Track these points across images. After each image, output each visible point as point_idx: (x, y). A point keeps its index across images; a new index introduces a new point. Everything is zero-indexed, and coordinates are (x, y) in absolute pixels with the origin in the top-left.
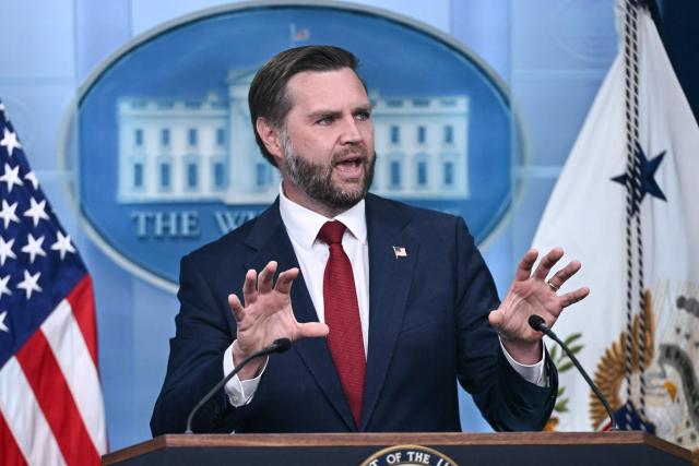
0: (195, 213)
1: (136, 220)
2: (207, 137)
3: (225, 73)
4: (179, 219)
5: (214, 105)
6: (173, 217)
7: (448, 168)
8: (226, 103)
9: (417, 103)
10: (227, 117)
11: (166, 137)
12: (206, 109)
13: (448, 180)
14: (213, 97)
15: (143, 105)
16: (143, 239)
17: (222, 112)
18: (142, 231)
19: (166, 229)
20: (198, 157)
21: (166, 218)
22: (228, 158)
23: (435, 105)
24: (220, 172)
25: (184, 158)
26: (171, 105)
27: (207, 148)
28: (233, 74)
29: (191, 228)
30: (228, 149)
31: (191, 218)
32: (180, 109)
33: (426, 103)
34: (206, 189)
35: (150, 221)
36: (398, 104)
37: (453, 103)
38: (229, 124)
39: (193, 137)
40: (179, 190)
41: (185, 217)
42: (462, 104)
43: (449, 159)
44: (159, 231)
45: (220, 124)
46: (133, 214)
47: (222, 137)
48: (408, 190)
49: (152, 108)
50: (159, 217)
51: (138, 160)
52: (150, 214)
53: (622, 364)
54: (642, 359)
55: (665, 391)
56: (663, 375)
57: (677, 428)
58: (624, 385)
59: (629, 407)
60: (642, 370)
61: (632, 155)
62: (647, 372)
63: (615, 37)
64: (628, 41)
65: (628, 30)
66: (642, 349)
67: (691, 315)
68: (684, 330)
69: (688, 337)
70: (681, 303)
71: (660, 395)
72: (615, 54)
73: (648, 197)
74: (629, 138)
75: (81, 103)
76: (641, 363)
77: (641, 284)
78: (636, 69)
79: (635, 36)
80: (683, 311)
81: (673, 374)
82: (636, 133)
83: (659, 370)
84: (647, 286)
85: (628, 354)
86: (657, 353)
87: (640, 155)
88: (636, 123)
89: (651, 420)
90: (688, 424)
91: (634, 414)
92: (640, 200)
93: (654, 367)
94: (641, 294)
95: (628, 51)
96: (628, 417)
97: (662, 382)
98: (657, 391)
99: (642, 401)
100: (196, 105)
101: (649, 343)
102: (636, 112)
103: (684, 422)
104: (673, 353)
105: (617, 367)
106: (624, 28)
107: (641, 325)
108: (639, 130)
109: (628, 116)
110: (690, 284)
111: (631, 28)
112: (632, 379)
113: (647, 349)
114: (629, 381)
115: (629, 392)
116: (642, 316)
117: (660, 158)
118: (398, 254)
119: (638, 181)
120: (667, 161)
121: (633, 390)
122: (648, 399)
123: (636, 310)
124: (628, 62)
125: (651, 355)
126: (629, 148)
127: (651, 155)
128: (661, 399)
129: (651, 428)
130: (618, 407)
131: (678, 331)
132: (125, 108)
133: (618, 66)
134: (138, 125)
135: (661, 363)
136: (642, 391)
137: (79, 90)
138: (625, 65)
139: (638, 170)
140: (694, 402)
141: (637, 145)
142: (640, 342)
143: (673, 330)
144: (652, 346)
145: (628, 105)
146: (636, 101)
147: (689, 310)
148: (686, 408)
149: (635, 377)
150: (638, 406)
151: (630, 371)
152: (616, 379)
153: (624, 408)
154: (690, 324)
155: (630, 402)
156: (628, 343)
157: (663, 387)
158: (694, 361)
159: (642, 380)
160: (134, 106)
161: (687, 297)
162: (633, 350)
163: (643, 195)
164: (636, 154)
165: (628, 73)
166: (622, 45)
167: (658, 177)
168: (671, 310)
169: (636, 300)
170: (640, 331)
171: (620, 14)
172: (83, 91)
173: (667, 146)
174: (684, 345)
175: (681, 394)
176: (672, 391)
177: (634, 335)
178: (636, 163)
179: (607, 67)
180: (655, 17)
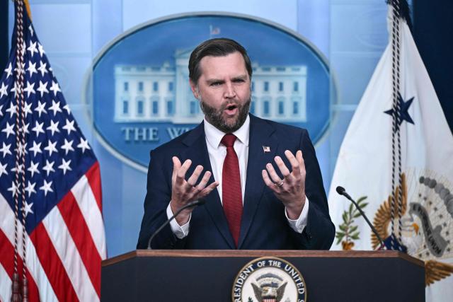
0: (156, 129)
1: (124, 131)
2: (163, 87)
3: (174, 52)
4: (148, 131)
5: (168, 69)
6: (144, 130)
7: (296, 104)
8: (174, 69)
9: (279, 69)
10: (175, 76)
11: (141, 86)
12: (163, 72)
13: (296, 111)
14: (167, 65)
15: (128, 69)
16: (127, 142)
17: (172, 73)
18: (127, 138)
19: (140, 137)
20: (159, 98)
21: (140, 131)
22: (175, 98)
23: (289, 71)
24: (170, 106)
25: (151, 98)
26: (144, 69)
27: (164, 92)
28: (178, 53)
29: (154, 136)
30: (175, 94)
31: (154, 131)
32: (148, 71)
33: (284, 70)
34: (163, 115)
35: (132, 133)
36: (268, 69)
37: (298, 70)
38: (175, 80)
39: (156, 87)
40: (148, 116)
41: (151, 130)
42: (303, 70)
43: (296, 100)
44: (137, 138)
45: (171, 80)
46: (123, 129)
47: (171, 87)
48: (274, 116)
49: (134, 71)
50: (137, 130)
51: (125, 99)
52: (132, 129)
53: (389, 213)
54: (400, 211)
55: (412, 228)
56: (412, 220)
57: (419, 249)
58: (390, 225)
59: (392, 237)
60: (400, 217)
61: (396, 99)
62: (402, 218)
63: (388, 35)
64: (394, 36)
65: (394, 30)
66: (400, 205)
67: (427, 187)
68: (423, 195)
69: (425, 199)
70: (422, 180)
71: (410, 231)
72: (387, 44)
73: (404, 122)
74: (394, 89)
75: (94, 68)
76: (399, 213)
77: (400, 170)
78: (398, 52)
79: (398, 34)
80: (423, 185)
81: (417, 219)
82: (398, 87)
83: (409, 217)
84: (403, 171)
85: (392, 208)
86: (408, 208)
87: (400, 99)
88: (398, 81)
89: (405, 244)
90: (425, 247)
91: (395, 241)
92: (400, 125)
93: (407, 215)
94: (400, 175)
95: (394, 42)
96: (392, 242)
97: (411, 223)
98: (408, 228)
99: (400, 234)
100: (158, 69)
101: (404, 202)
102: (398, 76)
103: (423, 245)
104: (417, 208)
105: (386, 215)
106: (392, 29)
107: (399, 193)
108: (400, 86)
109: (394, 78)
110: (427, 170)
111: (396, 30)
112: (394, 221)
113: (403, 205)
114: (393, 223)
115: (393, 229)
116: (400, 187)
117: (411, 101)
118: (265, 150)
119: (399, 113)
120: (415, 102)
121: (395, 228)
122: (403, 232)
123: (397, 184)
124: (394, 48)
125: (405, 208)
126: (394, 95)
127: (406, 99)
128: (410, 233)
129: (405, 249)
130: (387, 237)
131: (420, 195)
132: (119, 70)
133: (389, 50)
134: (126, 80)
135: (410, 213)
136: (400, 228)
137: (93, 61)
138: (392, 49)
139: (399, 107)
140: (428, 234)
141: (399, 93)
142: (399, 201)
143: (417, 195)
144: (406, 204)
145: (394, 72)
146: (398, 69)
147: (426, 184)
148: (424, 238)
149: (396, 221)
150: (398, 237)
151: (393, 218)
152: (386, 221)
153: (390, 237)
154: (426, 192)
155: (393, 234)
156: (392, 202)
157: (411, 226)
158: (428, 212)
159: (400, 222)
160: (123, 69)
161: (425, 177)
162: (395, 206)
163: (401, 121)
164: (398, 98)
165: (394, 54)
166: (391, 39)
167: (410, 111)
168: (416, 184)
169: (397, 178)
170: (399, 195)
171: (390, 21)
172: (95, 62)
173: (415, 95)
174: (423, 203)
175: (421, 230)
176: (417, 229)
177: (396, 197)
178: (398, 103)
179: (383, 50)
180: (409, 24)
